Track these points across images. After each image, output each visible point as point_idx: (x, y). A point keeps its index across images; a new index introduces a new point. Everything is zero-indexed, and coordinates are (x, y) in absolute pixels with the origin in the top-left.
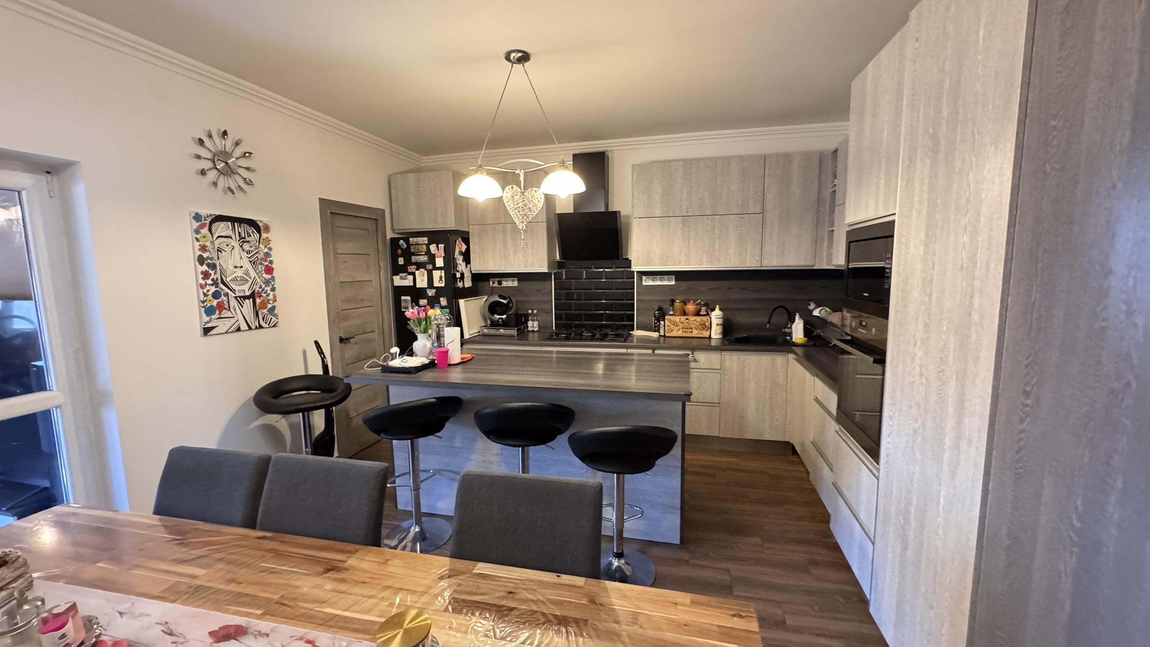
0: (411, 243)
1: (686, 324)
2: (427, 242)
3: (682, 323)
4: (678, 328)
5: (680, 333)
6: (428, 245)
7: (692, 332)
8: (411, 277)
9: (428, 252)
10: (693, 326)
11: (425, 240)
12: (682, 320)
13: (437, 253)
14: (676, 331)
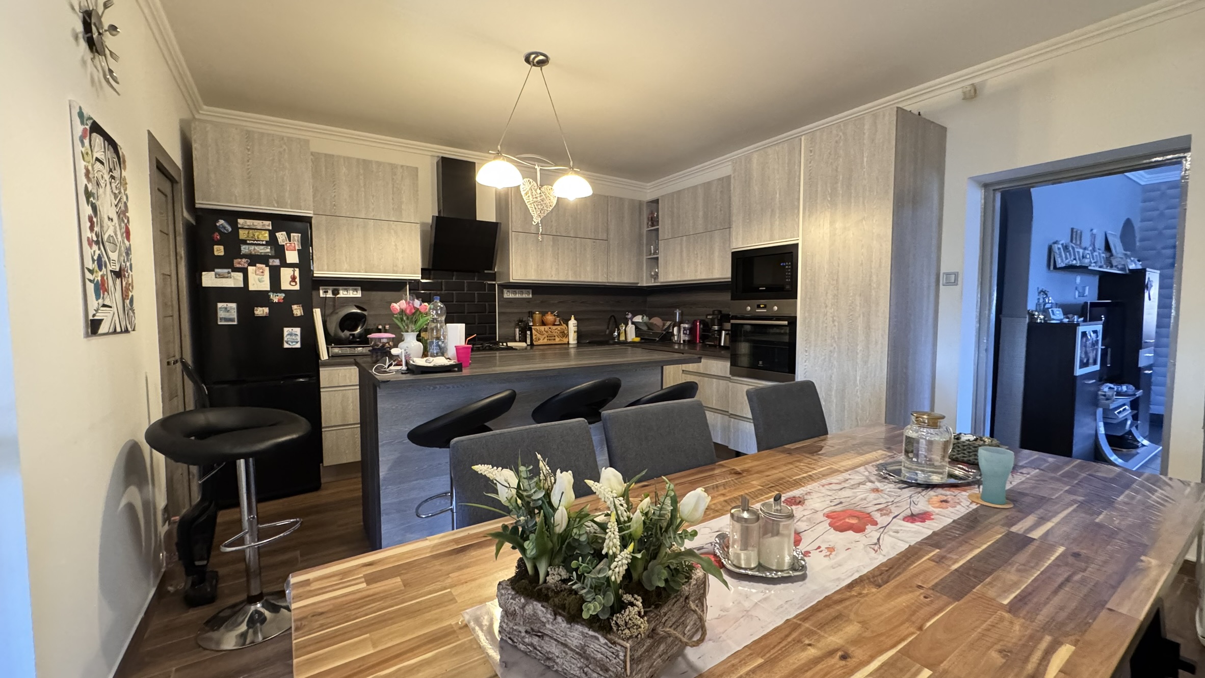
0: (239, 226)
1: (550, 333)
2: (271, 228)
3: (547, 332)
4: (543, 336)
5: (545, 341)
6: (272, 234)
7: (555, 339)
8: (240, 276)
9: (273, 241)
10: (555, 334)
11: (268, 224)
12: (546, 329)
13: (288, 245)
14: (542, 339)
